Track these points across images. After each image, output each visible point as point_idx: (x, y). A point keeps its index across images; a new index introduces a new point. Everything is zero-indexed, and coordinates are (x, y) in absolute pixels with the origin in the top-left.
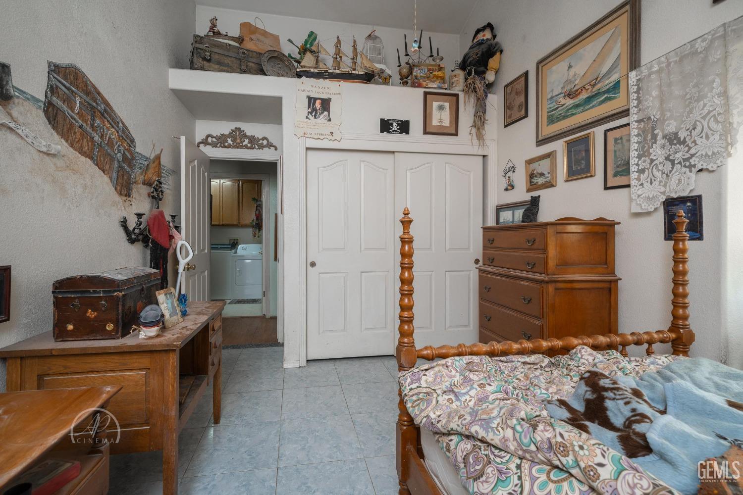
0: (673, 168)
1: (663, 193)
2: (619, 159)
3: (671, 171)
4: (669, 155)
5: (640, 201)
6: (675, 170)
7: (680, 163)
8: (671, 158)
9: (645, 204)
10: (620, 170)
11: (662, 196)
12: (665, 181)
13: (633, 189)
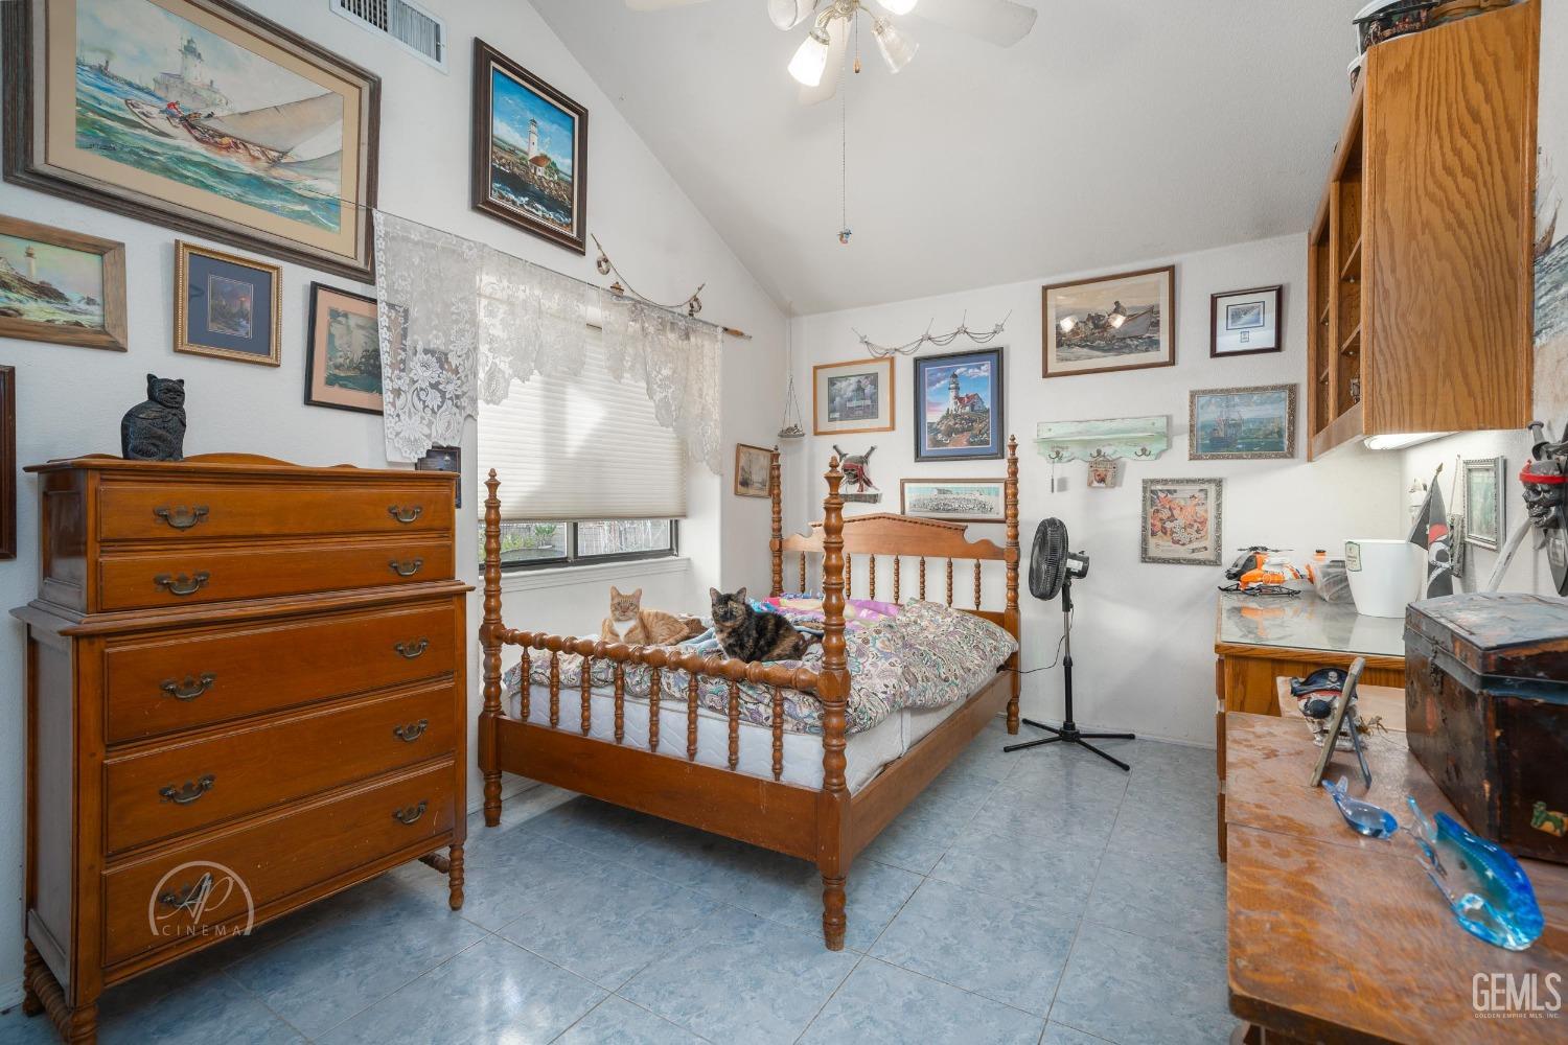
0: (443, 402)
1: (429, 436)
2: (341, 353)
3: (439, 407)
4: (438, 383)
5: (398, 442)
6: (445, 406)
7: (451, 399)
8: (440, 387)
9: (405, 449)
10: (342, 375)
11: (427, 441)
12: (430, 420)
13: (389, 421)
